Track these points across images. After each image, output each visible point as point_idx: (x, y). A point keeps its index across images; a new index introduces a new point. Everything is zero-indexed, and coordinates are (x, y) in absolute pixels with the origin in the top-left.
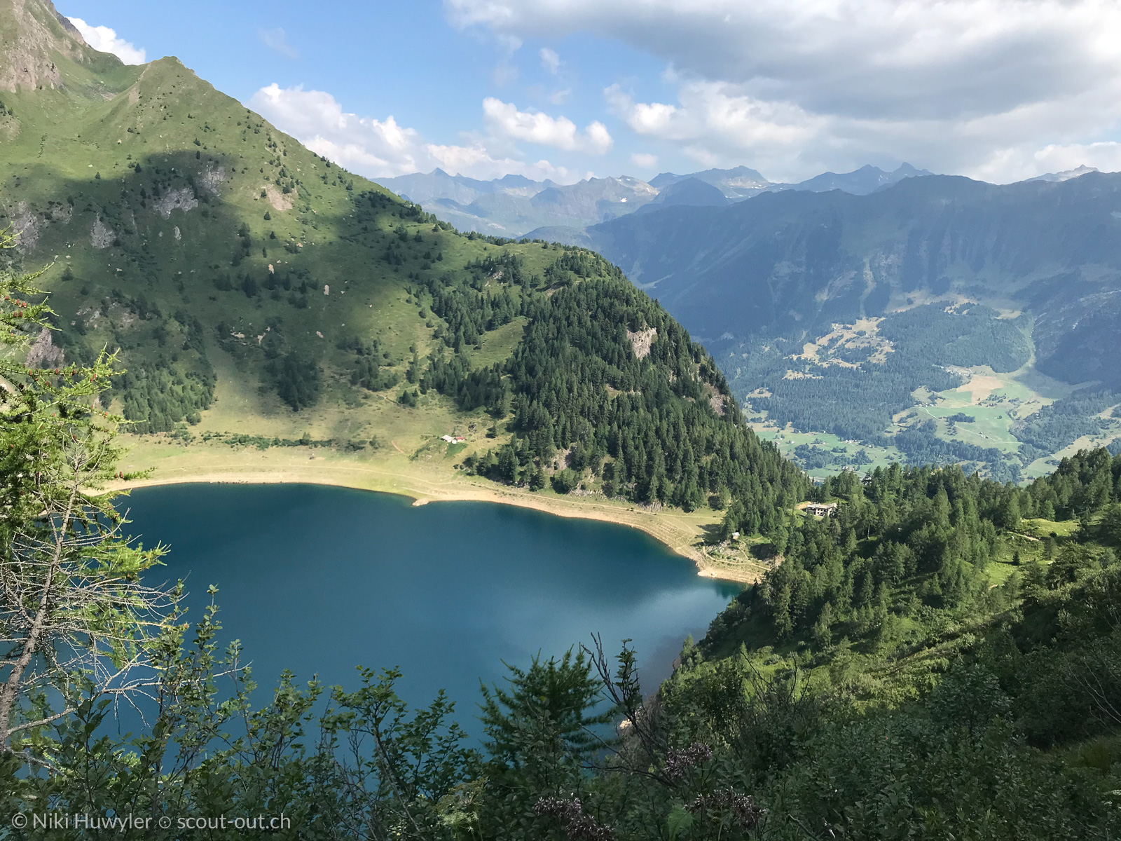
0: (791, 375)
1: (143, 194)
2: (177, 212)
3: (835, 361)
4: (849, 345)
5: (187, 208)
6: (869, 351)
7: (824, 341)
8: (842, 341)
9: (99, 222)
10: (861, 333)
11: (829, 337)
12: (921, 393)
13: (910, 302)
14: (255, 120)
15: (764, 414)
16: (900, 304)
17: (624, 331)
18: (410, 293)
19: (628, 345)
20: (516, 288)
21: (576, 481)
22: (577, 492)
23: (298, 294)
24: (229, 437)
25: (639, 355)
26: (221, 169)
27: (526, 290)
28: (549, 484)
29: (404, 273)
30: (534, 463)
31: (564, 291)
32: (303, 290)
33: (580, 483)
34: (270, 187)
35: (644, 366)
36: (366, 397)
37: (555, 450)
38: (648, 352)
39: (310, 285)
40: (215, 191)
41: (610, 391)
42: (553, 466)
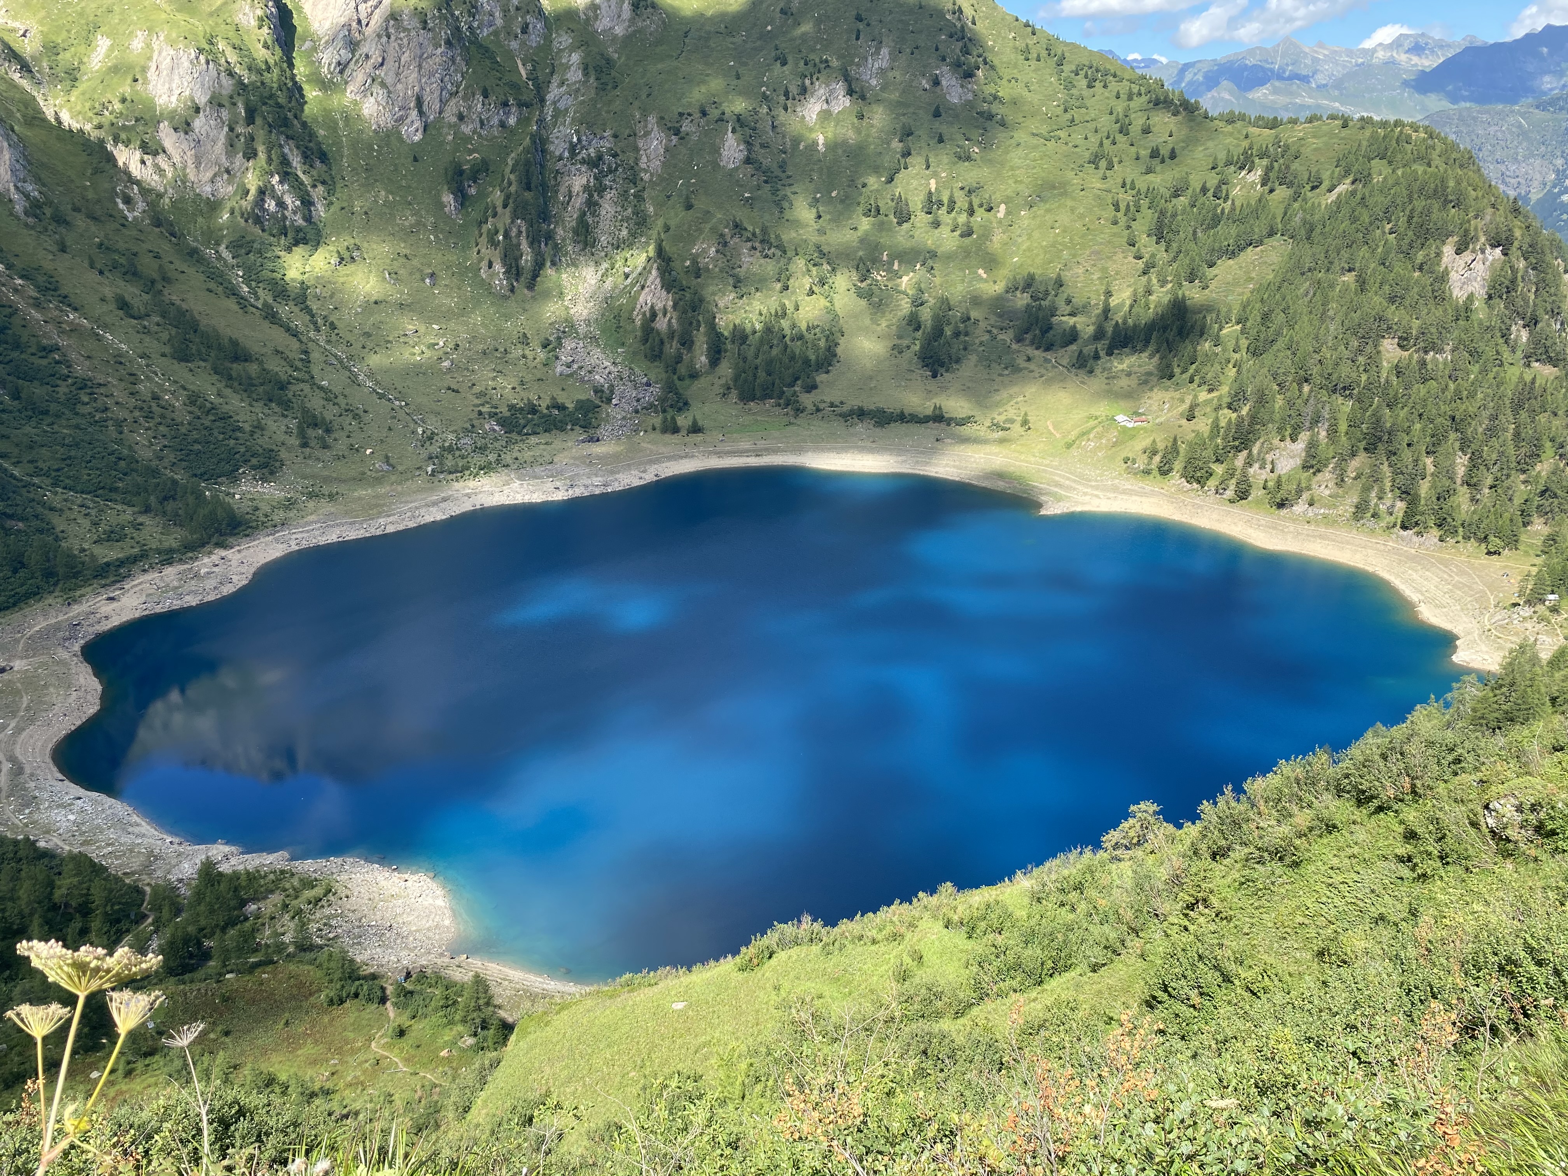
1: (786, 94)
2: (824, 115)
5: (836, 109)
9: (730, 134)
17: (1439, 255)
18: (1117, 210)
19: (1443, 278)
20: (1282, 193)
21: (1299, 492)
22: (1300, 508)
23: (963, 218)
24: (846, 408)
25: (1459, 294)
26: (885, 51)
27: (1296, 196)
28: (1257, 493)
29: (1114, 181)
30: (1241, 459)
31: (1353, 193)
32: (971, 212)
33: (1306, 496)
34: (945, 69)
35: (1465, 311)
36: (1029, 359)
37: (1276, 441)
38: (1479, 289)
39: (981, 206)
40: (874, 82)
41: (1390, 349)
42: (1269, 467)
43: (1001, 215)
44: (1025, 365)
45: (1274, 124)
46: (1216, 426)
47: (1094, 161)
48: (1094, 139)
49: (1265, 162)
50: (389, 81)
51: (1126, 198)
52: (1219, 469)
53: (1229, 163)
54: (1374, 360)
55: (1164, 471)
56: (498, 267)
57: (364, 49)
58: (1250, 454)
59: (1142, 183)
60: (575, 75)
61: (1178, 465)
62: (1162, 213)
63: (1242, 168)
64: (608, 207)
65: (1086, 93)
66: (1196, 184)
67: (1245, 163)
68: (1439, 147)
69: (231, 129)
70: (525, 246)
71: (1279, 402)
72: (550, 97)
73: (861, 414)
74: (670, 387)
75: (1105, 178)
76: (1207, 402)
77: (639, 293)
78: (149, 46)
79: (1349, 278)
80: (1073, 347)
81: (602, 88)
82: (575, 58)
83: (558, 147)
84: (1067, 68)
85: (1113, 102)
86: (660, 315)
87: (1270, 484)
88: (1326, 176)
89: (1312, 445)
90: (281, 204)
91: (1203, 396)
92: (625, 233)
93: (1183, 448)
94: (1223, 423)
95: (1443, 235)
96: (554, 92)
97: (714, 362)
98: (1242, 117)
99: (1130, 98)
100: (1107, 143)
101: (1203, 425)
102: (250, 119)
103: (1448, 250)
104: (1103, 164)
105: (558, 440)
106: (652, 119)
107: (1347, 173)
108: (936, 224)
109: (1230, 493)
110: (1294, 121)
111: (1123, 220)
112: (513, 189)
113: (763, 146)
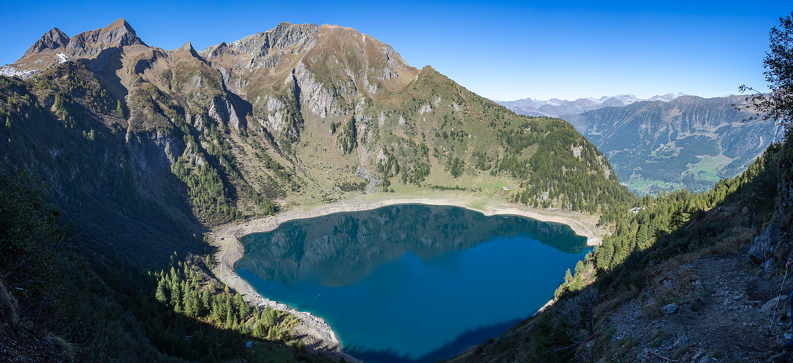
0: (648, 162)
1: (415, 107)
2: (425, 113)
3: (662, 156)
4: (666, 151)
5: (428, 111)
6: (673, 152)
7: (658, 150)
8: (664, 149)
9: (401, 117)
10: (669, 147)
11: (660, 148)
12: (689, 165)
13: (684, 136)
14: (451, 82)
15: (640, 175)
16: (681, 136)
17: (571, 147)
18: (498, 136)
19: (572, 152)
20: (535, 133)
21: (549, 204)
22: (550, 208)
23: (460, 138)
24: (433, 186)
25: (576, 156)
26: (439, 98)
27: (539, 134)
28: (540, 205)
29: (496, 130)
30: (535, 197)
31: (551, 134)
32: (463, 136)
33: (551, 205)
34: (455, 103)
35: (577, 159)
36: (479, 173)
37: (542, 192)
38: (579, 154)
39: (465, 135)
40: (437, 105)
41: (564, 169)
42: (541, 198)
43: (470, 137)
44: (478, 174)
45: (532, 118)
46: (528, 189)
47: (492, 125)
48: (491, 120)
49: (531, 126)
50: (319, 104)
51: (500, 134)
52: (530, 199)
53: (522, 126)
54: (561, 172)
55: (516, 201)
56: (342, 148)
57: (314, 97)
58: (537, 196)
59: (503, 130)
60: (363, 103)
61: (520, 199)
62: (509, 137)
63: (526, 127)
64: (370, 134)
65: (488, 109)
66: (516, 131)
67: (526, 126)
68: (566, 124)
69: (283, 115)
70: (349, 143)
71: (542, 182)
72: (356, 108)
73: (437, 187)
74: (385, 180)
75: (494, 129)
76: (525, 183)
77: (377, 155)
78: (268, 98)
79: (553, 152)
80: (490, 170)
81: (369, 106)
82: (363, 99)
83: (358, 119)
84: (483, 103)
85: (495, 111)
86: (383, 161)
87: (542, 202)
88: (544, 130)
89: (550, 192)
90: (292, 132)
91: (524, 182)
92: (374, 140)
93: (520, 195)
94: (530, 188)
95: (570, 144)
96: (358, 107)
97: (397, 173)
98: (524, 116)
99: (498, 111)
100: (494, 121)
101: (524, 189)
102: (288, 113)
103: (572, 146)
104: (494, 126)
105: (354, 193)
106: (382, 113)
107: (549, 129)
108: (454, 139)
109: (533, 206)
110: (536, 117)
111: (500, 139)
112: (347, 129)
113: (409, 120)
